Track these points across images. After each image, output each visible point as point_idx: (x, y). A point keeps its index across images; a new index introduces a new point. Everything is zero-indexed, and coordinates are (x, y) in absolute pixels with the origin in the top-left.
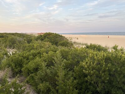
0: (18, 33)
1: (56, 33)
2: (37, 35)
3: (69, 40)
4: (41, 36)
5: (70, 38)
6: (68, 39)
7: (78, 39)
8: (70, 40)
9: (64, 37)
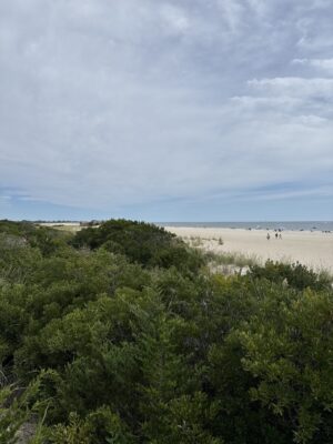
0: (10, 222)
1: (143, 223)
2: (79, 230)
3: (191, 245)
4: (93, 230)
5: (192, 239)
6: (186, 241)
7: (221, 243)
8: (195, 245)
9: (174, 235)
